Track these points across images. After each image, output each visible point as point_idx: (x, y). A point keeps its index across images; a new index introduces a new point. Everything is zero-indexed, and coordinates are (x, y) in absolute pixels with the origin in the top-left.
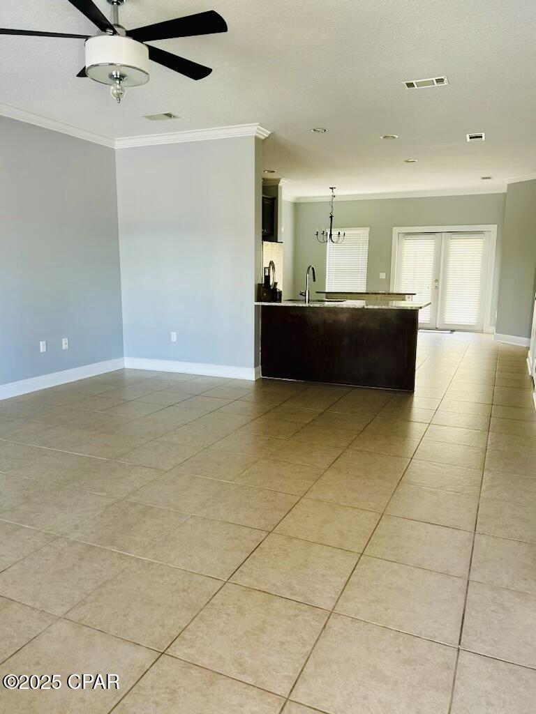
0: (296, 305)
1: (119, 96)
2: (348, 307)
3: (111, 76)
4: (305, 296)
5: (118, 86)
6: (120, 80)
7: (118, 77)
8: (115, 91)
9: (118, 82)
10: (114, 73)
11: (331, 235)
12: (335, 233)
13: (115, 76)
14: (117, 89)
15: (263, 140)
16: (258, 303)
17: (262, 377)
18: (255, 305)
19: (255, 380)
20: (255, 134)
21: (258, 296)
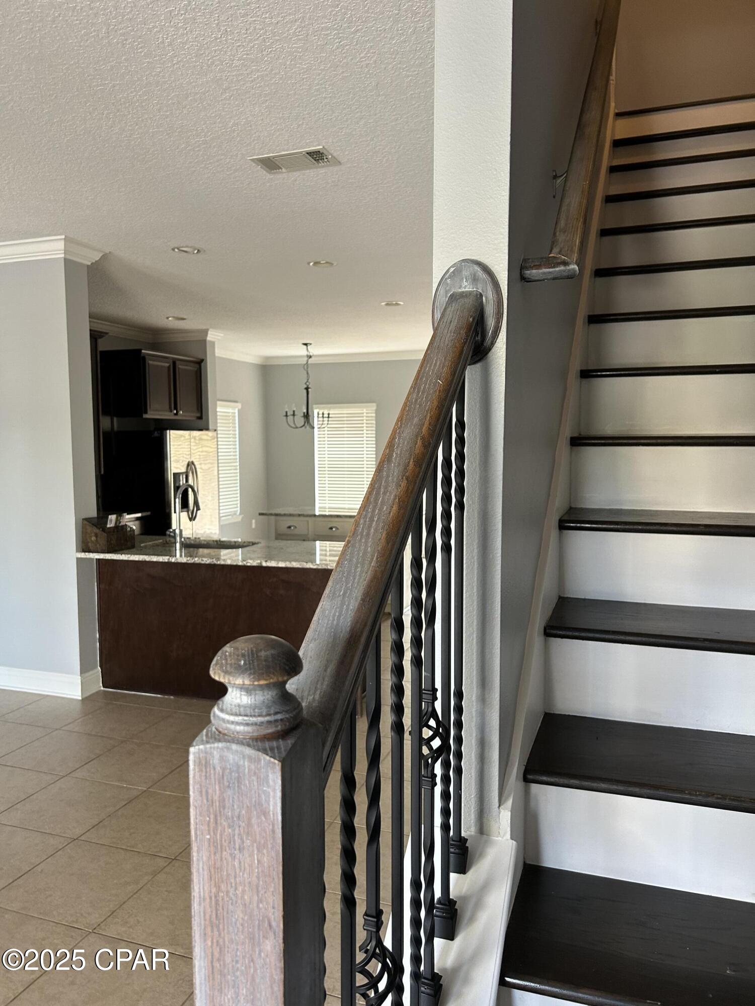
11: (307, 416)
15: (88, 266)
16: (83, 554)
17: (102, 688)
18: (77, 559)
19: (80, 698)
20: (63, 256)
21: (83, 542)
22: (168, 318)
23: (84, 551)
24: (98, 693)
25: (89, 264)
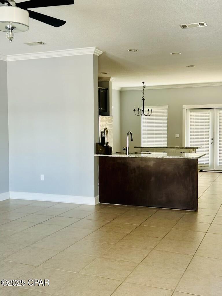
0: (121, 156)
1: (11, 39)
2: (153, 157)
3: (7, 28)
4: (126, 150)
5: (10, 33)
6: (12, 30)
7: (11, 28)
8: (9, 36)
9: (10, 31)
10: (8, 26)
11: (143, 111)
12: (146, 109)
13: (9, 28)
14: (10, 35)
15: (98, 56)
16: (97, 155)
17: (99, 203)
18: (95, 157)
19: (95, 205)
20: (93, 53)
21: (96, 151)
22: (100, 73)
23: (96, 154)
24: (99, 204)
25: (99, 55)
